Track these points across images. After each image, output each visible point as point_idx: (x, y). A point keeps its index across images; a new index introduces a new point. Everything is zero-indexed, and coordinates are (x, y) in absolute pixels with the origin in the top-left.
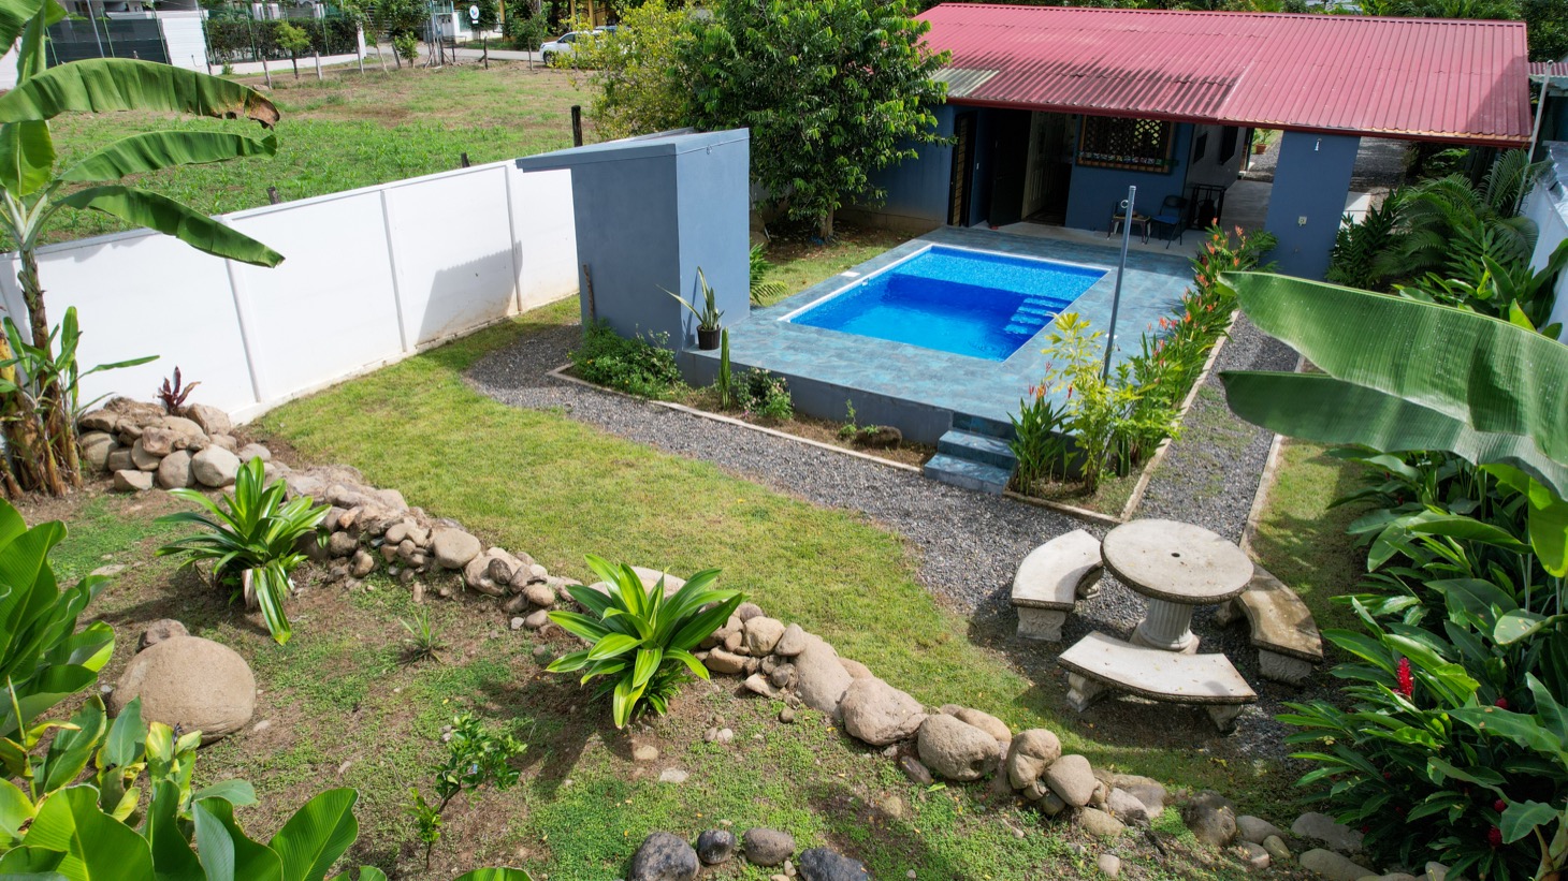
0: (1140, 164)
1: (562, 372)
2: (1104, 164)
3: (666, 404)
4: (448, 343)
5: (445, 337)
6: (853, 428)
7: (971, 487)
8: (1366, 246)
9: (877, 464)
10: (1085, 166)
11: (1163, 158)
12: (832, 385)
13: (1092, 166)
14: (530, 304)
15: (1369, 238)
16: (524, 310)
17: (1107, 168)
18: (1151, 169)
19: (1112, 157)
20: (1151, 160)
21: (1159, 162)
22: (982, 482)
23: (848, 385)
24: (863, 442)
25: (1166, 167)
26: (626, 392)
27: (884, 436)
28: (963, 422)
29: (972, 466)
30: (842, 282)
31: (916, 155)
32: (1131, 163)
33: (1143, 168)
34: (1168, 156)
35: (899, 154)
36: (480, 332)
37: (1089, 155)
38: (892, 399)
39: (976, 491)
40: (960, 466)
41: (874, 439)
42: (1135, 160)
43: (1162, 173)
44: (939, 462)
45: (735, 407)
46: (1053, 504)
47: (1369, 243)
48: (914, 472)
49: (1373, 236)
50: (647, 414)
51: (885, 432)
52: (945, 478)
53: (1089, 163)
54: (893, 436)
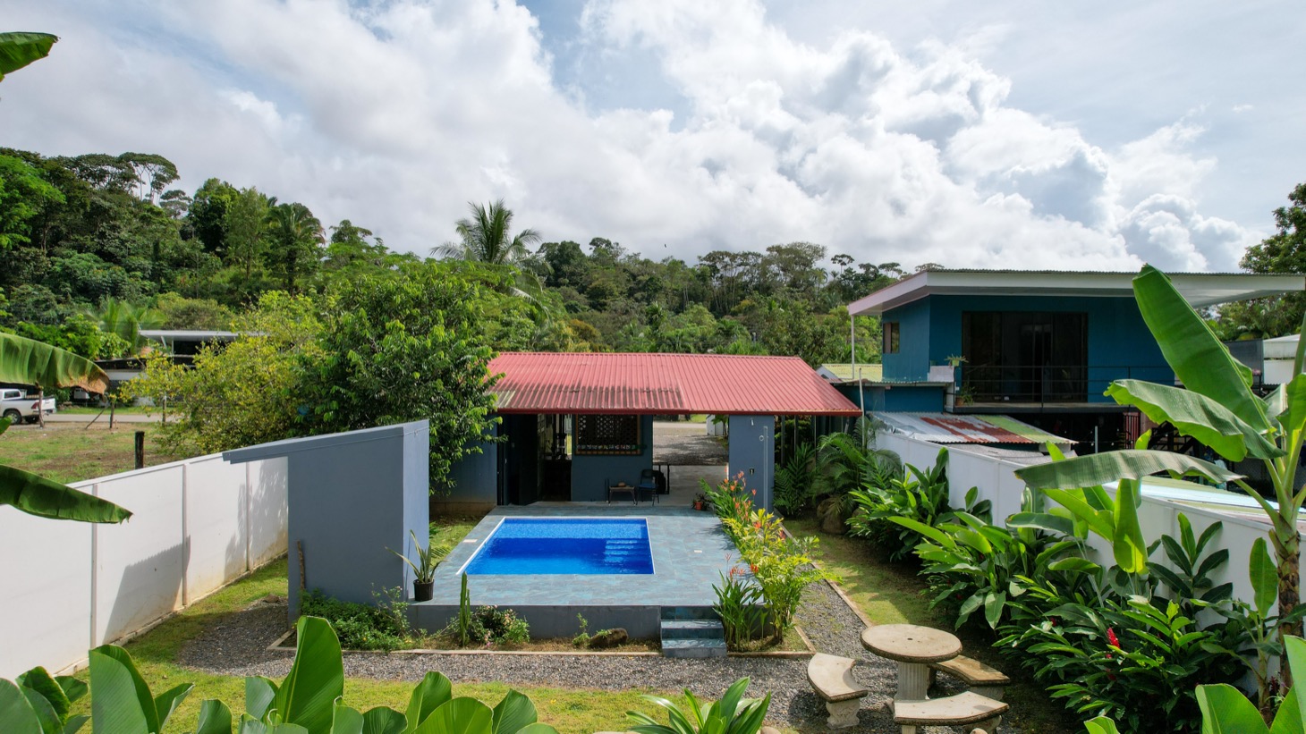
0: (620, 450)
1: (280, 646)
2: (595, 453)
3: (406, 651)
4: (130, 642)
5: (127, 636)
6: (585, 635)
7: (704, 656)
8: (793, 482)
9: (623, 657)
10: (580, 455)
11: (635, 444)
12: (555, 607)
13: (587, 455)
14: (192, 599)
15: (793, 476)
16: (189, 604)
17: (597, 455)
18: (629, 453)
19: (600, 447)
20: (628, 447)
21: (634, 447)
22: (710, 649)
23: (567, 604)
24: (599, 644)
25: (639, 450)
26: (362, 649)
27: (615, 636)
28: (669, 613)
29: (694, 642)
30: (471, 548)
31: (481, 451)
32: (615, 450)
33: (623, 453)
34: (639, 442)
35: (468, 451)
36: (157, 627)
37: (583, 447)
38: (608, 608)
39: (708, 657)
40: (686, 644)
41: (609, 640)
42: (617, 447)
43: (637, 455)
44: (668, 644)
45: (475, 641)
46: (765, 653)
47: (793, 480)
48: (655, 656)
49: (795, 475)
50: (397, 662)
51: (616, 632)
52: (681, 654)
53: (584, 453)
54: (622, 635)
